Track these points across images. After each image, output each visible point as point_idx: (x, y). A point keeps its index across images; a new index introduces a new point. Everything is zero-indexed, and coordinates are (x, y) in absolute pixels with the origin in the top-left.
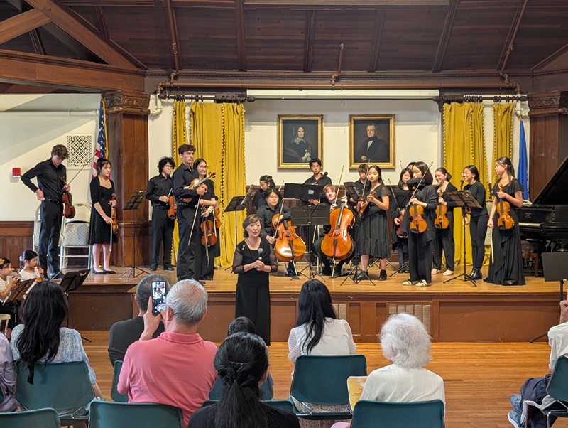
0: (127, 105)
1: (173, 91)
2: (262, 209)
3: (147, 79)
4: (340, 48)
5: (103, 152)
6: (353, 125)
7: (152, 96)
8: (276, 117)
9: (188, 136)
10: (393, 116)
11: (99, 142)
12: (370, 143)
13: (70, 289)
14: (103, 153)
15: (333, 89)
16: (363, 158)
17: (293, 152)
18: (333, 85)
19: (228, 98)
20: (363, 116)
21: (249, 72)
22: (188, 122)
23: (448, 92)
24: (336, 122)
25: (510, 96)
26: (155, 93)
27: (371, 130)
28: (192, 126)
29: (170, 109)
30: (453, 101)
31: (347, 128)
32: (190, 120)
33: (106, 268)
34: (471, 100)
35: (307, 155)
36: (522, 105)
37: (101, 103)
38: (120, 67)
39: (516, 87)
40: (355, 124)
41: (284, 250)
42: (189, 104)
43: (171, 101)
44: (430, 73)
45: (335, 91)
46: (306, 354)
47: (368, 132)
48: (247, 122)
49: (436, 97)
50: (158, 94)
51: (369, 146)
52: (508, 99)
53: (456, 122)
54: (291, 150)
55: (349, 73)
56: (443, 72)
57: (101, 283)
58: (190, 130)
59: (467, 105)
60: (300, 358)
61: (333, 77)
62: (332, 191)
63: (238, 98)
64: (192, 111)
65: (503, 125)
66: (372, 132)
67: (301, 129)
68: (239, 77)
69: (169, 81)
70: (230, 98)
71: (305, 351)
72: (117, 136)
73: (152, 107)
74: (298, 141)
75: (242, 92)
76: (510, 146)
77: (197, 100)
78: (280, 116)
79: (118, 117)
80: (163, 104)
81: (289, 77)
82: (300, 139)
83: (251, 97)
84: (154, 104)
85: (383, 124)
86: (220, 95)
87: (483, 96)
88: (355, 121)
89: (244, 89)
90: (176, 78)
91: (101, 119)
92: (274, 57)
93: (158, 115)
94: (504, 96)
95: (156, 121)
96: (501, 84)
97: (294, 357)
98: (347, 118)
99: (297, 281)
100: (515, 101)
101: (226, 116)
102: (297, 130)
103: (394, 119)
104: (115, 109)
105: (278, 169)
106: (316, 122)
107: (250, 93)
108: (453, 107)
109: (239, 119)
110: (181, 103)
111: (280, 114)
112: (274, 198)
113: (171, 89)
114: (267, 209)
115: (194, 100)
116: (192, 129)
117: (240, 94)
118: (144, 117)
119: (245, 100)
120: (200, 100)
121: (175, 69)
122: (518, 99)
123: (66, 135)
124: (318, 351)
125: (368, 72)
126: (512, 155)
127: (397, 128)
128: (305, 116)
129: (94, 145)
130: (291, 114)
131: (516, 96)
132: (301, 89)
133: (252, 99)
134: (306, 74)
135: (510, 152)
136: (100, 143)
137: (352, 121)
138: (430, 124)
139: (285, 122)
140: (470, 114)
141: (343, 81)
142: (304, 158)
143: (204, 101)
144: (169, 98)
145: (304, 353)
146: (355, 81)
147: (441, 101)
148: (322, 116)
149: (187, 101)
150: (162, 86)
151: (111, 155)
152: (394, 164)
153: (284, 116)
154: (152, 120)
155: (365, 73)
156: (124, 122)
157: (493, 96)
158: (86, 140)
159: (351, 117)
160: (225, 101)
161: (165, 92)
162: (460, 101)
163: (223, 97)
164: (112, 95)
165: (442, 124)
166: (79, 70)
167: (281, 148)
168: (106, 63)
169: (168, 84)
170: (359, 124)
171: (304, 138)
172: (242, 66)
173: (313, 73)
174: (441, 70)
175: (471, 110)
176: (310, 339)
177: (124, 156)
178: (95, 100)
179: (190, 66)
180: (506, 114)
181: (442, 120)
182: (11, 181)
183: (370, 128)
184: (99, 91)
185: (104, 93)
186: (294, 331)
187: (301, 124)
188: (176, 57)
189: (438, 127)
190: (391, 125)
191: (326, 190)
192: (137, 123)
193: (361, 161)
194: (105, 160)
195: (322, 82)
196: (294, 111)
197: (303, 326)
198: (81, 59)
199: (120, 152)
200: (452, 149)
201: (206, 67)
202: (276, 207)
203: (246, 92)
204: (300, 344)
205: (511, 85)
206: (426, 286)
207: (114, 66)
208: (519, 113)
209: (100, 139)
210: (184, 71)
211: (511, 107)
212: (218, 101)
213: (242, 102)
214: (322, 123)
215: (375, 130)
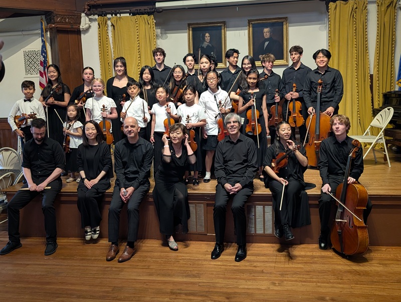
0: (61, 22)
1: (98, 9)
5: (45, 62)
6: (251, 29)
7: (83, 15)
10: (286, 18)
12: (267, 43)
16: (261, 57)
19: (141, 11)
20: (260, 20)
24: (237, 26)
28: (113, 37)
29: (95, 24)
31: (247, 32)
40: (253, 27)
42: (109, 19)
43: (96, 17)
47: (265, 34)
48: (164, 32)
50: (85, 12)
51: (265, 46)
53: (341, 19)
59: (351, 2)
63: (149, 11)
64: (112, 24)
66: (267, 34)
67: (207, 35)
74: (205, 45)
77: (116, 15)
78: (189, 25)
79: (55, 33)
80: (91, 20)
82: (207, 44)
83: (159, 8)
85: (278, 26)
86: (134, 9)
88: (253, 24)
89: (153, 2)
91: (42, 36)
93: (87, 30)
95: (87, 34)
98: (246, 23)
101: (139, 26)
102: (204, 36)
103: (287, 21)
106: (219, 28)
107: (158, 5)
108: (338, 5)
109: (150, 28)
111: (189, 23)
113: (95, 7)
115: (114, 15)
117: (151, 7)
119: (154, 11)
120: (118, 15)
123: (23, 50)
127: (290, 29)
128: (210, 23)
130: (199, 22)
133: (160, 11)
136: (43, 55)
137: (251, 26)
138: (319, 24)
139: (194, 30)
140: (354, 10)
143: (122, 15)
144: (94, 14)
147: (328, 1)
148: (224, 23)
149: (109, 16)
150: (88, 5)
152: (287, 61)
153: (192, 24)
154: (84, 34)
156: (58, 37)
159: (249, 21)
160: (138, 14)
161: (91, 10)
163: (137, 10)
169: (92, 2)
170: (256, 28)
171: (210, 42)
175: (355, 7)
183: (266, 30)
187: (207, 30)
189: (326, 26)
190: (285, 27)
192: (71, 37)
196: (201, 20)
200: (337, 44)
203: (155, 5)
211: (395, 1)
212: (134, 14)
213: (152, 13)
214: (224, 28)
215: (270, 32)
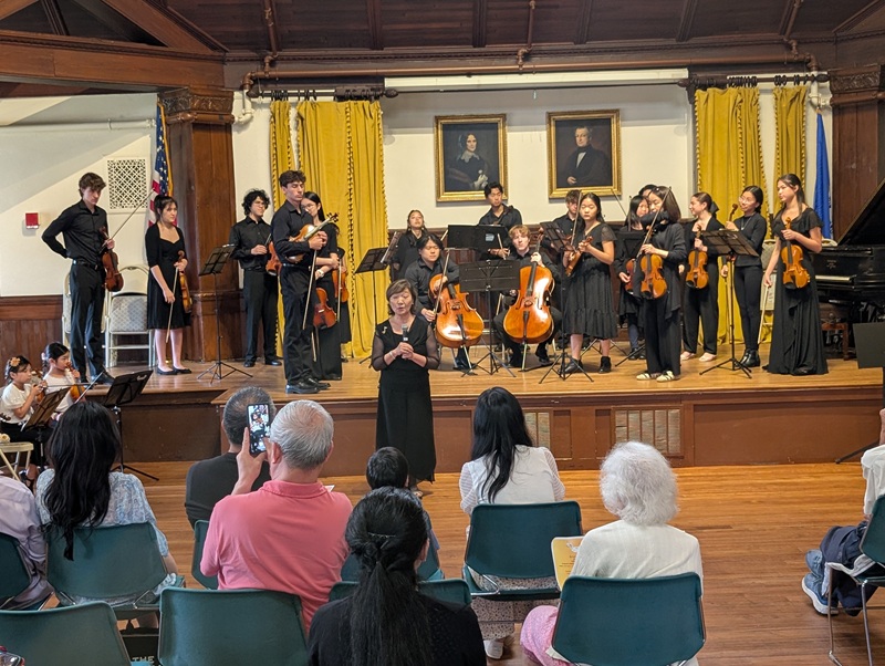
0: (198, 110)
1: (269, 85)
2: (413, 269)
3: (228, 68)
4: (530, 7)
5: (164, 184)
6: (553, 129)
7: (237, 94)
8: (432, 120)
9: (295, 154)
10: (616, 111)
11: (157, 169)
12: (581, 156)
13: (123, 400)
14: (164, 187)
15: (521, 73)
16: (571, 180)
17: (460, 175)
18: (521, 66)
19: (356, 93)
20: (569, 113)
21: (388, 51)
22: (294, 133)
23: (703, 71)
24: (527, 124)
25: (801, 75)
26: (242, 88)
27: (581, 134)
28: (300, 139)
29: (264, 114)
30: (710, 86)
31: (545, 133)
32: (296, 129)
33: (177, 365)
34: (739, 83)
35: (482, 179)
36: (819, 88)
37: (159, 108)
38: (184, 50)
39: (810, 60)
40: (556, 126)
41: (449, 330)
42: (295, 105)
43: (267, 100)
44: (673, 42)
45: (524, 76)
46: (487, 502)
47: (578, 139)
48: (387, 130)
49: (684, 79)
50: (246, 91)
51: (579, 160)
52: (797, 80)
53: (716, 119)
54: (457, 172)
55: (545, 46)
56: (693, 41)
57: (169, 390)
58: (298, 146)
59: (732, 91)
60: (479, 509)
61: (520, 54)
62: (523, 236)
63: (372, 93)
64: (299, 115)
65: (791, 121)
66: (583, 138)
67: (471, 137)
68: (373, 58)
69: (263, 69)
70: (358, 93)
71: (486, 497)
72: (184, 159)
73: (237, 111)
74: (467, 156)
75: (377, 82)
76: (801, 154)
77: (307, 98)
78: (437, 119)
79: (185, 128)
80: (254, 105)
81: (449, 56)
82: (471, 154)
83: (391, 89)
84: (240, 105)
85: (602, 125)
86: (342, 89)
87: (758, 76)
88: (557, 122)
89: (380, 78)
90: (272, 63)
91: (159, 133)
92: (427, 26)
93: (247, 123)
94: (791, 75)
95: (243, 133)
96: (786, 57)
97: (469, 508)
98: (544, 118)
99: (471, 378)
100: (808, 83)
101: (353, 121)
102: (465, 139)
103: (618, 116)
104: (180, 117)
105: (437, 202)
106: (494, 126)
107: (389, 83)
108: (711, 96)
109: (374, 125)
110: (282, 103)
111: (437, 114)
112: (433, 250)
113: (266, 81)
114: (422, 267)
115: (302, 98)
116: (301, 144)
117: (374, 85)
118: (226, 127)
119: (382, 95)
120: (312, 98)
121: (270, 50)
122: (813, 79)
123: (106, 159)
124: (506, 497)
125: (575, 44)
126: (805, 168)
127: (624, 130)
128: (477, 117)
129: (150, 174)
130: (457, 114)
131: (810, 74)
132: (469, 74)
133: (393, 94)
134: (476, 50)
135: (802, 164)
136: (159, 171)
137: (552, 123)
138: (675, 123)
139: (446, 128)
140: (737, 105)
141: (535, 59)
142: (477, 183)
143: (318, 98)
144: (263, 96)
145: (484, 501)
146: (554, 59)
147: (691, 86)
148: (504, 116)
149: (291, 99)
150: (251, 78)
151: (176, 189)
152: (619, 188)
153: (445, 118)
154: (239, 131)
155: (569, 45)
156: (195, 136)
157: (773, 76)
158: (137, 167)
159: (550, 115)
160: (351, 98)
161: (256, 86)
162: (722, 86)
163: (348, 91)
164: (174, 94)
165: (695, 122)
166: (121, 57)
167: (441, 169)
168: (163, 45)
169: (261, 73)
170: (563, 127)
171: (476, 151)
172: (376, 41)
173: (488, 48)
174: (690, 37)
175: (739, 99)
176: (492, 480)
177: (197, 190)
178: (148, 104)
179: (294, 44)
180: (794, 104)
181: (695, 117)
182: (25, 234)
183: (580, 132)
184: (154, 88)
185: (162, 92)
186: (469, 466)
187: (471, 129)
188: (271, 29)
189: (688, 127)
190: (614, 127)
191: (513, 234)
192: (214, 136)
193: (568, 186)
194: (168, 198)
195: (503, 62)
196: (460, 110)
197: (481, 459)
198: (125, 40)
199: (190, 183)
200: (710, 161)
201: (319, 45)
202: (436, 264)
203: (383, 82)
204: (478, 487)
205: (801, 57)
206: (672, 380)
207: (176, 50)
208: (815, 101)
209: (159, 164)
210: (286, 53)
211: (803, 92)
212: (340, 98)
213: (377, 98)
214: (504, 127)
215: (588, 136)
